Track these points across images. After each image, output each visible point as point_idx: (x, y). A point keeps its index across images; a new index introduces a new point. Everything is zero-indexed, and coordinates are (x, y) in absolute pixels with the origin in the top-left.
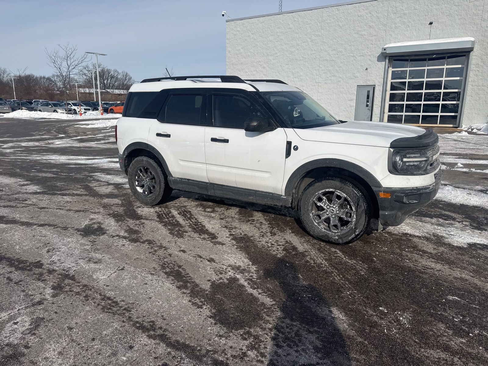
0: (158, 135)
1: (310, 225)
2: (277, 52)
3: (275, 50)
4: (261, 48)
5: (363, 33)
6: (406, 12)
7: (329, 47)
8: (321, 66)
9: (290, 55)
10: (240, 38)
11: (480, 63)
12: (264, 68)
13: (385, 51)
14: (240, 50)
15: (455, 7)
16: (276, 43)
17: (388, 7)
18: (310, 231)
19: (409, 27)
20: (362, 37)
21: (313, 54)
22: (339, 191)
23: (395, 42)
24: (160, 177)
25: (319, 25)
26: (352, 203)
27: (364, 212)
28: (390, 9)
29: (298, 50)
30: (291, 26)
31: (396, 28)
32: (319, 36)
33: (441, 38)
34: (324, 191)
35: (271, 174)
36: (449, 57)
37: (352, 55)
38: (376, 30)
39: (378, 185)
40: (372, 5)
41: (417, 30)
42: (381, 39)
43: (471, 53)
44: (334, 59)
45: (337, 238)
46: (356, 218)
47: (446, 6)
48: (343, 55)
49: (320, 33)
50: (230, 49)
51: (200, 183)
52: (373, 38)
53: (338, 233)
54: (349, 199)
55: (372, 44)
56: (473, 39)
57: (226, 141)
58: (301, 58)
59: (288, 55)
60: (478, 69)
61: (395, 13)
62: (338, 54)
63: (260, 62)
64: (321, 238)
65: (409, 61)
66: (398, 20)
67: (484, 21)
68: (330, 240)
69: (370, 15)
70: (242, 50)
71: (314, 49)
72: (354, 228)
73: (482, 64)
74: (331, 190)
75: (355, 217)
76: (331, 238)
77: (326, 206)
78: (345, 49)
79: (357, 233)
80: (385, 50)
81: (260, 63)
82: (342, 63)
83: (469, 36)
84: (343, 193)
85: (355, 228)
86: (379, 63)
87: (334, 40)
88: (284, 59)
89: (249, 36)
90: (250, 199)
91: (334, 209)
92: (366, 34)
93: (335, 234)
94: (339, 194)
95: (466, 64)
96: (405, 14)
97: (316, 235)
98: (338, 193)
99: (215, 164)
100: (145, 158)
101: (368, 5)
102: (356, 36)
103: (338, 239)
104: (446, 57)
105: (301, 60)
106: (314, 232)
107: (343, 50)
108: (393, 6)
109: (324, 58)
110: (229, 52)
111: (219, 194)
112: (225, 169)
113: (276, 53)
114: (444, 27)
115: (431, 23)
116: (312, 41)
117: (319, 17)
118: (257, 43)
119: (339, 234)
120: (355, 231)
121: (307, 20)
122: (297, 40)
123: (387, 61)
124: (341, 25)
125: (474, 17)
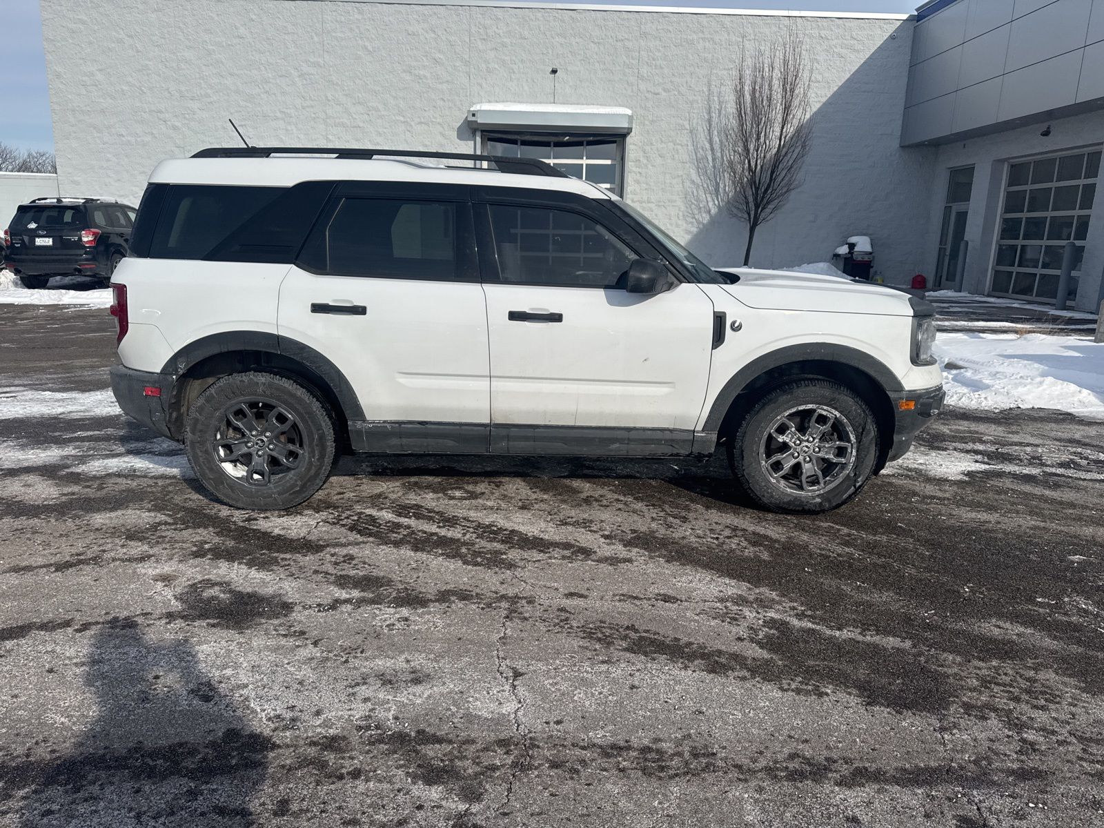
0: (318, 308)
1: (763, 484)
2: (209, 91)
3: (203, 85)
4: (159, 75)
5: (421, 73)
6: (505, 40)
7: (346, 95)
8: (330, 137)
9: (249, 104)
10: (90, 43)
11: (641, 159)
12: (175, 128)
13: (474, 119)
14: (93, 75)
15: (592, 45)
16: (204, 68)
17: (469, 25)
18: (764, 496)
19: (514, 72)
20: (420, 81)
21: (308, 107)
22: (825, 408)
23: (490, 102)
24: (323, 424)
25: (316, 39)
26: (851, 428)
27: (874, 441)
28: (474, 29)
29: (267, 92)
30: (242, 31)
31: (489, 71)
32: (316, 65)
33: (574, 104)
34: (794, 410)
35: (674, 387)
36: (590, 143)
37: (402, 119)
38: (450, 69)
39: (898, 386)
40: (435, 13)
41: (529, 80)
42: (461, 91)
43: (628, 139)
44: (361, 125)
45: (818, 500)
46: (857, 455)
47: (577, 40)
48: (381, 117)
49: (320, 60)
50: (59, 69)
51: (463, 427)
52: (445, 86)
53: (819, 490)
54: (845, 421)
55: (443, 99)
56: (629, 112)
57: (557, 318)
58: (279, 115)
59: (242, 103)
60: (640, 170)
61: (484, 39)
62: (370, 113)
63: (161, 112)
64: (786, 506)
65: (519, 143)
66: (492, 54)
67: (643, 80)
68: (806, 508)
69: (433, 35)
70: (99, 76)
71: (310, 97)
72: (853, 475)
73: (645, 161)
74: (810, 406)
75: (854, 453)
76: (807, 502)
77: (793, 440)
78: (384, 104)
79: (858, 485)
80: (474, 115)
81: (162, 116)
82: (380, 134)
83: (620, 106)
84: (833, 411)
85: (855, 474)
86: (462, 142)
87: (358, 81)
88: (232, 111)
89: (120, 41)
90: (611, 450)
91: (809, 445)
92: (428, 75)
93: (812, 494)
94: (824, 413)
95: (619, 158)
96: (504, 45)
97: (776, 503)
98: (824, 410)
99: (520, 375)
100: (262, 378)
101: (426, 12)
102: (408, 77)
103: (821, 503)
104: (585, 143)
105: (277, 119)
106: (772, 496)
107: (381, 107)
108: (479, 23)
109: (337, 121)
110: (58, 76)
111: (521, 447)
112: (546, 387)
113: (208, 96)
114: (578, 82)
115: (554, 72)
116: (301, 76)
117: (315, 20)
118: (147, 62)
119: (822, 492)
120: (856, 481)
121: (285, 24)
122: (263, 68)
123: (478, 139)
124: (370, 48)
125: (627, 70)
